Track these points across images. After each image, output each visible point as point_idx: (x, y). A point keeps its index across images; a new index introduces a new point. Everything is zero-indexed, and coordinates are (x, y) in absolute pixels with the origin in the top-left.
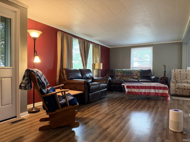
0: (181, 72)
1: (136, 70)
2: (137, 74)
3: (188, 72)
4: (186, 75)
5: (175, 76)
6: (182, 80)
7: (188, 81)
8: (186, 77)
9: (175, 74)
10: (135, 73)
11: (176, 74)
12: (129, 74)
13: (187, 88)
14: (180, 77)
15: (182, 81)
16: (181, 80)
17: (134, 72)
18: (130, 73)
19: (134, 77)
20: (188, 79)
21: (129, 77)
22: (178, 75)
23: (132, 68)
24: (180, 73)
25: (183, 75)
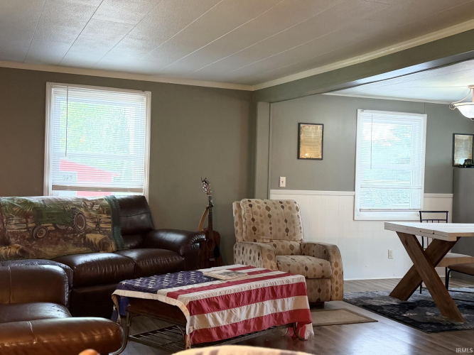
0: (270, 212)
1: (93, 203)
2: (98, 224)
3: (289, 211)
4: (286, 221)
5: (254, 229)
6: (275, 242)
7: (292, 243)
8: (287, 230)
9: (253, 220)
10: (92, 218)
11: (255, 217)
12: (66, 223)
13: (315, 275)
14: (271, 229)
15: (275, 246)
16: (271, 240)
17: (85, 214)
18: (69, 220)
19: (88, 235)
20: (290, 239)
21: (66, 239)
22: (262, 221)
23: (55, 188)
24: (270, 216)
25: (279, 221)
